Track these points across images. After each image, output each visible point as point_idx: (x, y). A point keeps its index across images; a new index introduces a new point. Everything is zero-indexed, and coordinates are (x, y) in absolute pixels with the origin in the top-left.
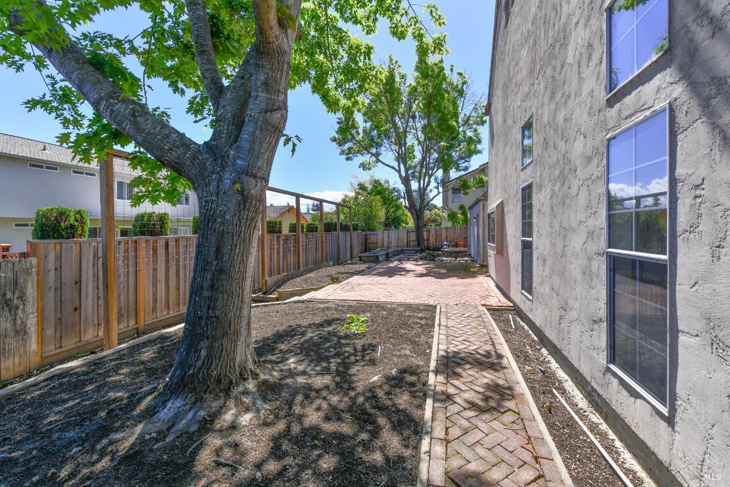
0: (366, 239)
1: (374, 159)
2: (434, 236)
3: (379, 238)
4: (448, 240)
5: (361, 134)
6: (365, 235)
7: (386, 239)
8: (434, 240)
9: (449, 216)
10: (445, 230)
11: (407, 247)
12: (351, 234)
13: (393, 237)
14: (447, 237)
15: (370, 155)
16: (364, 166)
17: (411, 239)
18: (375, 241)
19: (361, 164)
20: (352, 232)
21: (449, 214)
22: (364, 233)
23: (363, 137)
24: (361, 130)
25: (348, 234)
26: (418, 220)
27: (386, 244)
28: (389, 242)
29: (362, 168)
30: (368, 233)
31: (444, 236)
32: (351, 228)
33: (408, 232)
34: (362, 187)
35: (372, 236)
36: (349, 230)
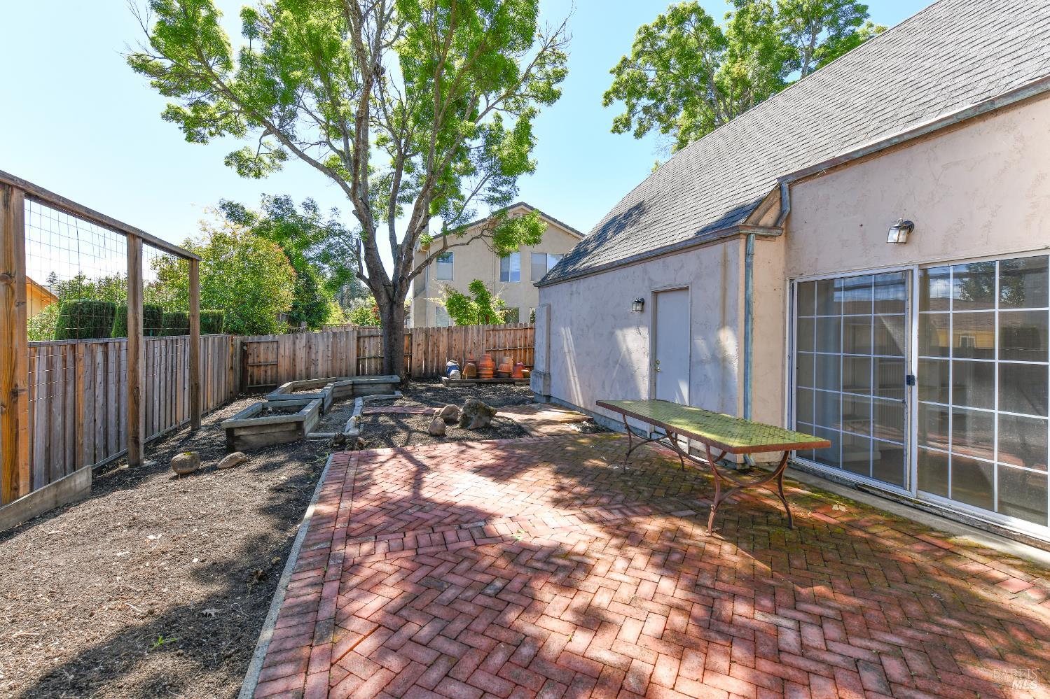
0: (245, 355)
1: (273, 141)
2: (422, 347)
3: (282, 351)
4: (454, 355)
5: (237, 66)
6: (243, 344)
7: (301, 354)
8: (421, 355)
9: (451, 304)
10: (445, 333)
11: (358, 374)
12: (194, 345)
13: (321, 348)
14: (450, 349)
15: (262, 129)
16: (241, 163)
17: (367, 355)
18: (271, 359)
19: (232, 156)
20: (200, 338)
21: (449, 299)
22: (238, 339)
23: (240, 77)
24: (234, 56)
25: (183, 343)
26: (391, 308)
27: (301, 366)
28: (311, 362)
29: (234, 169)
30: (251, 338)
31: (443, 347)
32: (196, 325)
33: (359, 338)
34: (235, 213)
35: (262, 347)
36: (187, 333)
